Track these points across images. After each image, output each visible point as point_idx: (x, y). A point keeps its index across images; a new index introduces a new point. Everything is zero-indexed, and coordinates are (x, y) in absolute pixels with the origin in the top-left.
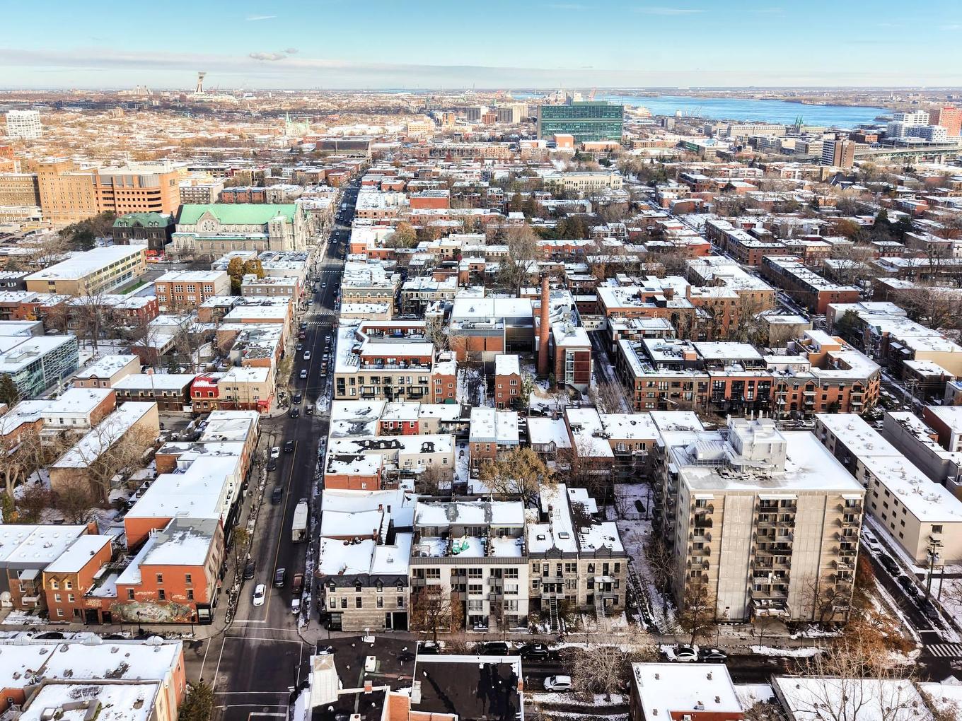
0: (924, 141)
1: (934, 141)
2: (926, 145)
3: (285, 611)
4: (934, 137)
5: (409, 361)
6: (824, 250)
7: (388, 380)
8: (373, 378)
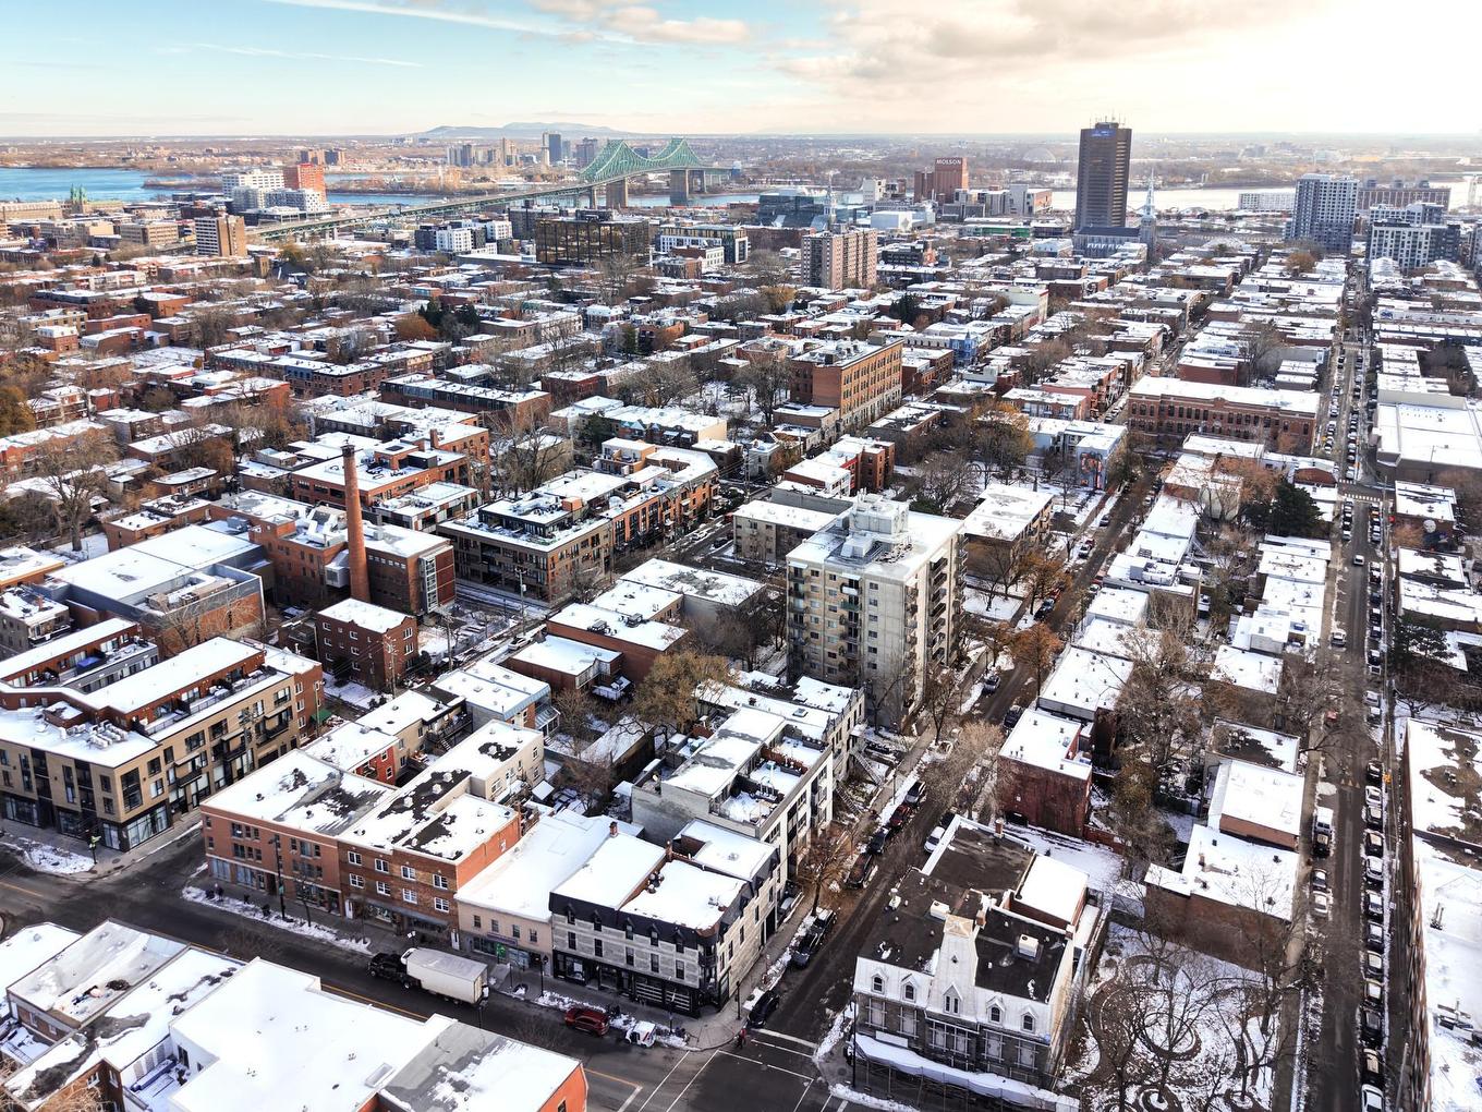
0: (296, 211)
1: (308, 211)
2: (303, 216)
3: (635, 1054)
4: (308, 204)
5: (227, 680)
6: (425, 359)
7: (218, 728)
8: (189, 741)
